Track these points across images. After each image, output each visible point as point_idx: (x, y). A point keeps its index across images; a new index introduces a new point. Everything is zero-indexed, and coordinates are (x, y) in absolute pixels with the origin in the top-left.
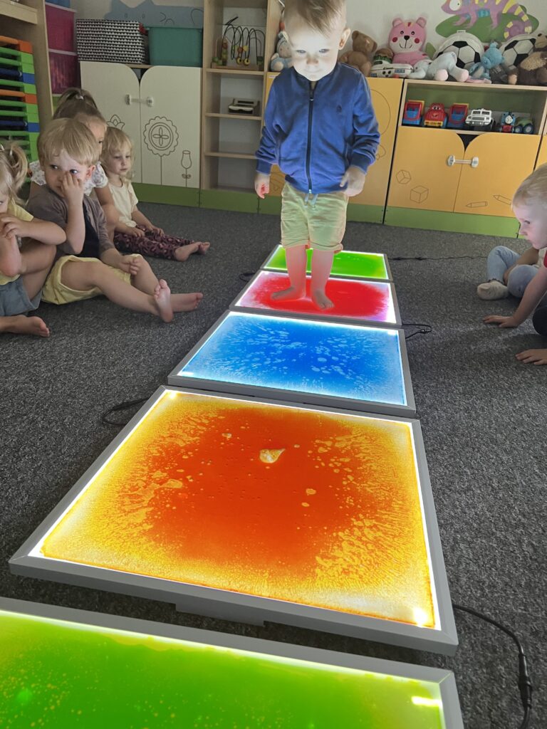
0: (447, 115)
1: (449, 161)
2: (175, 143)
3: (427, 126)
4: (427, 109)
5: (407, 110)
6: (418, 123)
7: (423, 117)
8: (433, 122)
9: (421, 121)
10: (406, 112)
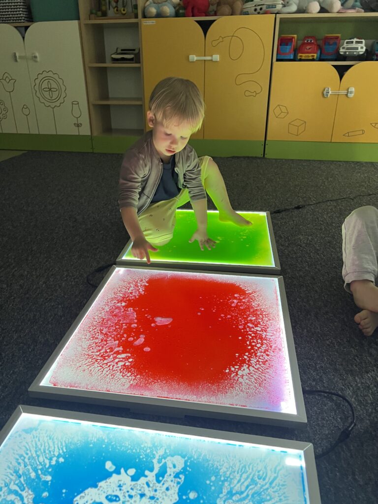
0: (319, 47)
1: (325, 93)
2: (63, 95)
3: (301, 60)
4: (300, 42)
5: (281, 45)
6: (292, 57)
7: (296, 51)
8: (307, 55)
9: (295, 56)
10: (279, 46)
